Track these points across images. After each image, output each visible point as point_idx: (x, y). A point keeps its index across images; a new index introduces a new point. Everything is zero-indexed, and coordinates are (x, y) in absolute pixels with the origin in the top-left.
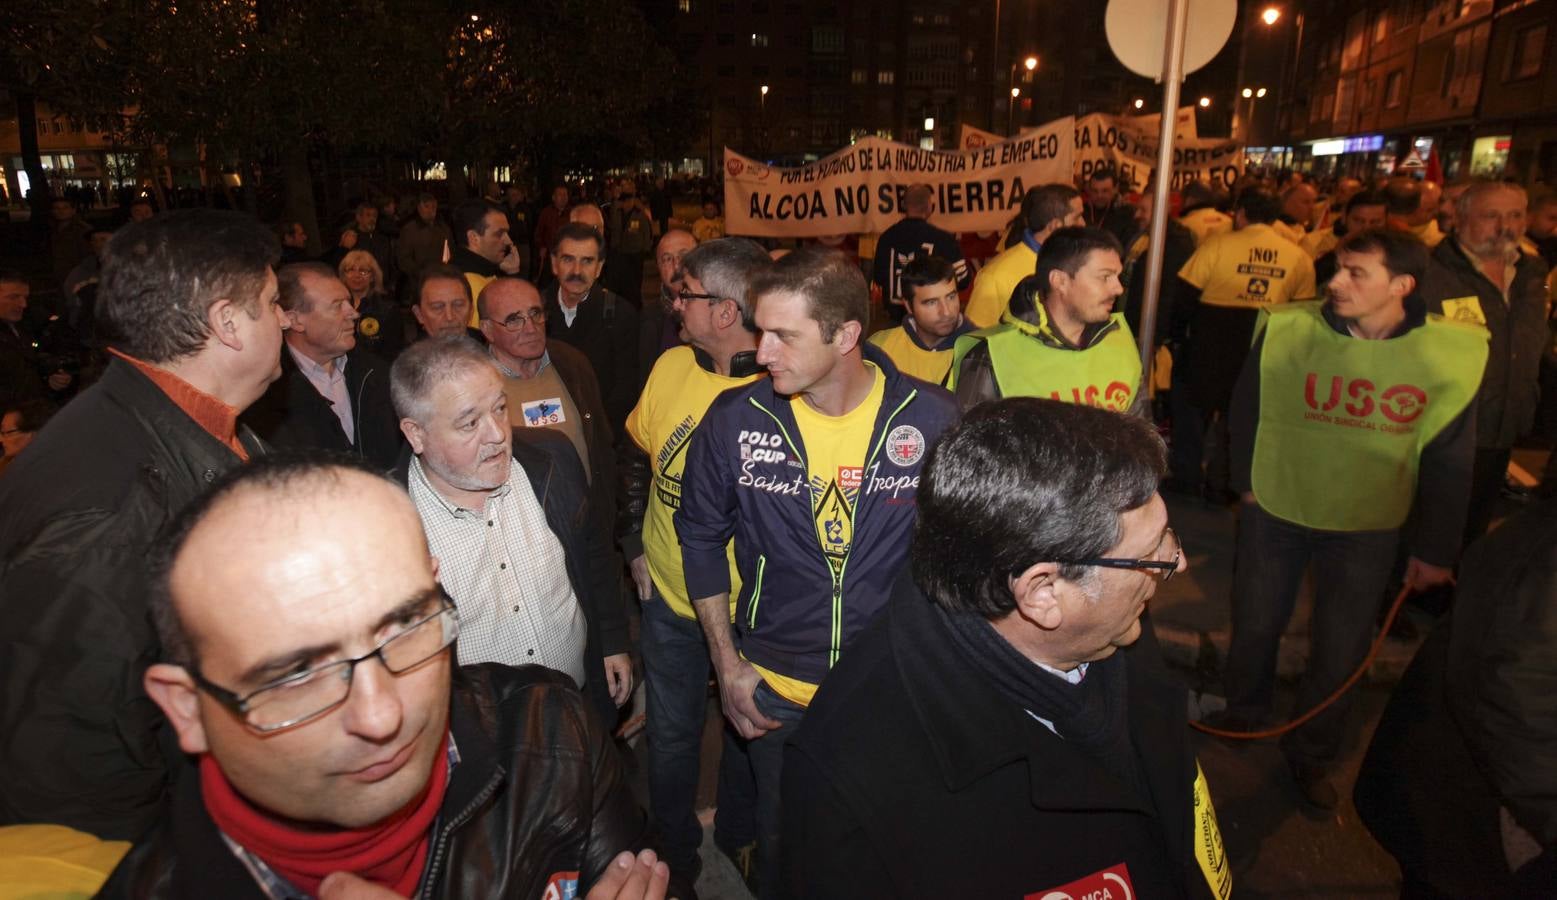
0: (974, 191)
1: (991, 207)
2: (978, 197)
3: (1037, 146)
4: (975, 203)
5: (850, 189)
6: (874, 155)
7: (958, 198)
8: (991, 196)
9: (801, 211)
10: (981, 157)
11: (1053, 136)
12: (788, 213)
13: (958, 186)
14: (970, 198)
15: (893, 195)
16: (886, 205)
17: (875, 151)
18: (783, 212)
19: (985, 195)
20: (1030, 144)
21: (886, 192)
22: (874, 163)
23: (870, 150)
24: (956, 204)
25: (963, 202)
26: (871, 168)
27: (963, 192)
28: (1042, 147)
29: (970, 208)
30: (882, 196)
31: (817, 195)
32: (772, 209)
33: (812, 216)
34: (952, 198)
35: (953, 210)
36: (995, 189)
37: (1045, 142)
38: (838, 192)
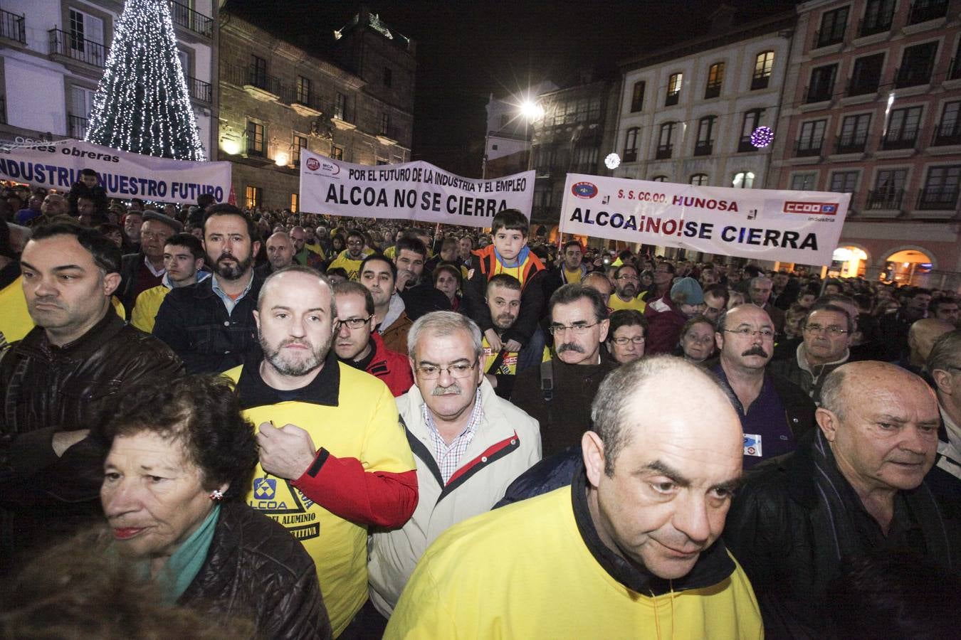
0: (480, 204)
1: (488, 215)
2: (481, 208)
3: (516, 183)
4: (479, 211)
5: (404, 191)
6: (422, 173)
7: (470, 206)
8: (489, 208)
9: (369, 199)
10: (484, 186)
11: (524, 179)
12: (359, 200)
13: (471, 200)
14: (477, 207)
15: (431, 199)
16: (425, 205)
17: (423, 170)
18: (356, 200)
19: (485, 208)
20: (512, 182)
21: (426, 196)
22: (422, 178)
23: (420, 170)
24: (469, 210)
25: (472, 210)
26: (419, 181)
27: (473, 203)
28: (518, 184)
29: (476, 214)
30: (424, 199)
31: (383, 191)
32: (347, 197)
33: (378, 205)
34: (468, 206)
35: (466, 213)
36: (491, 205)
37: (520, 182)
38: (397, 192)
